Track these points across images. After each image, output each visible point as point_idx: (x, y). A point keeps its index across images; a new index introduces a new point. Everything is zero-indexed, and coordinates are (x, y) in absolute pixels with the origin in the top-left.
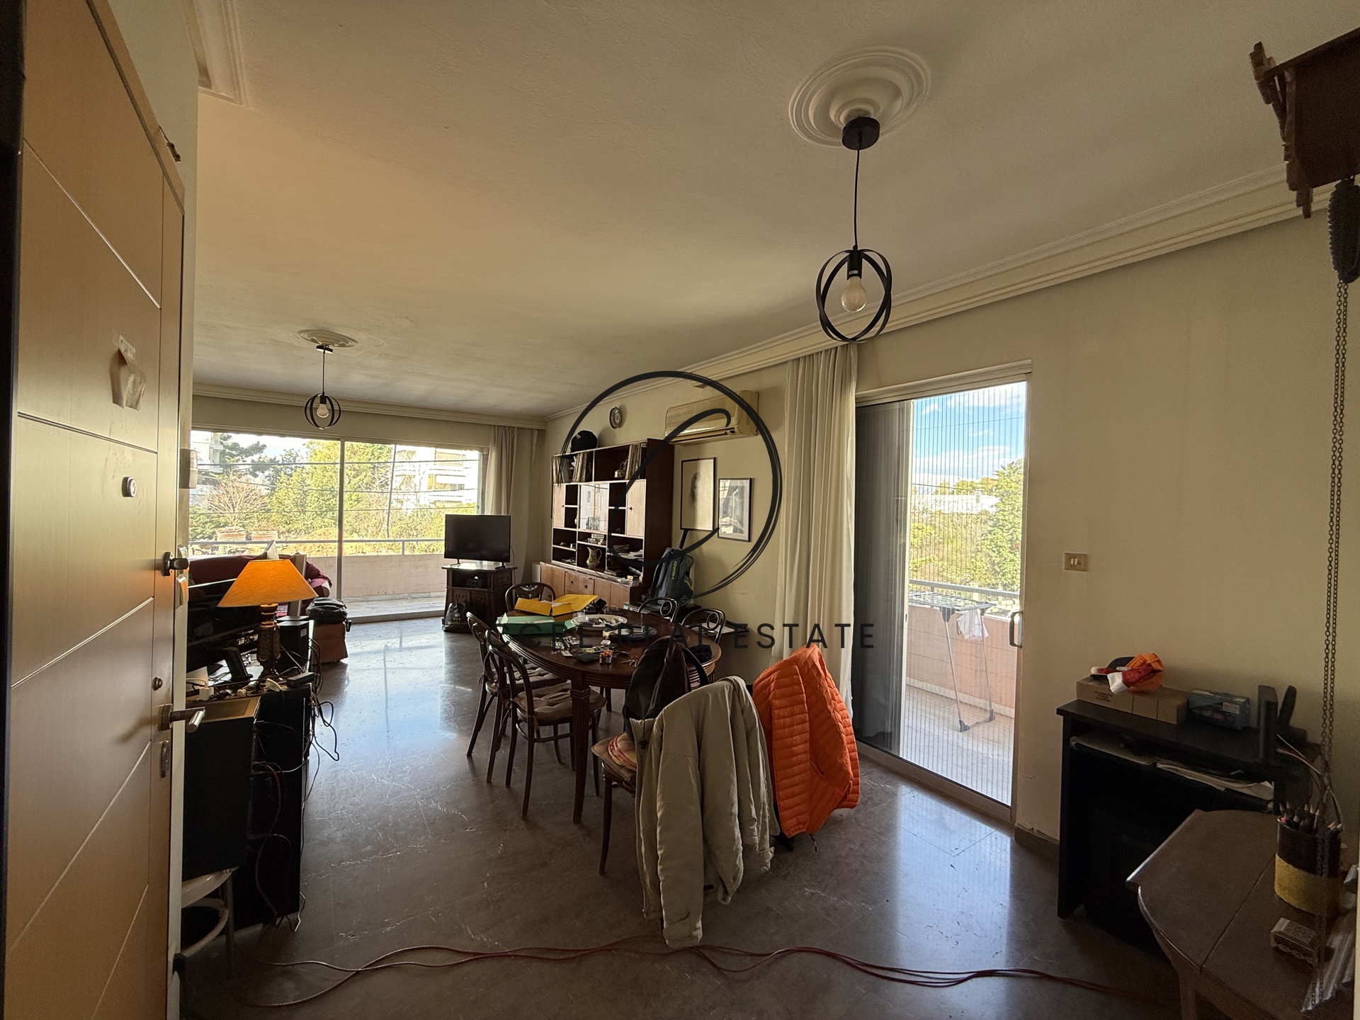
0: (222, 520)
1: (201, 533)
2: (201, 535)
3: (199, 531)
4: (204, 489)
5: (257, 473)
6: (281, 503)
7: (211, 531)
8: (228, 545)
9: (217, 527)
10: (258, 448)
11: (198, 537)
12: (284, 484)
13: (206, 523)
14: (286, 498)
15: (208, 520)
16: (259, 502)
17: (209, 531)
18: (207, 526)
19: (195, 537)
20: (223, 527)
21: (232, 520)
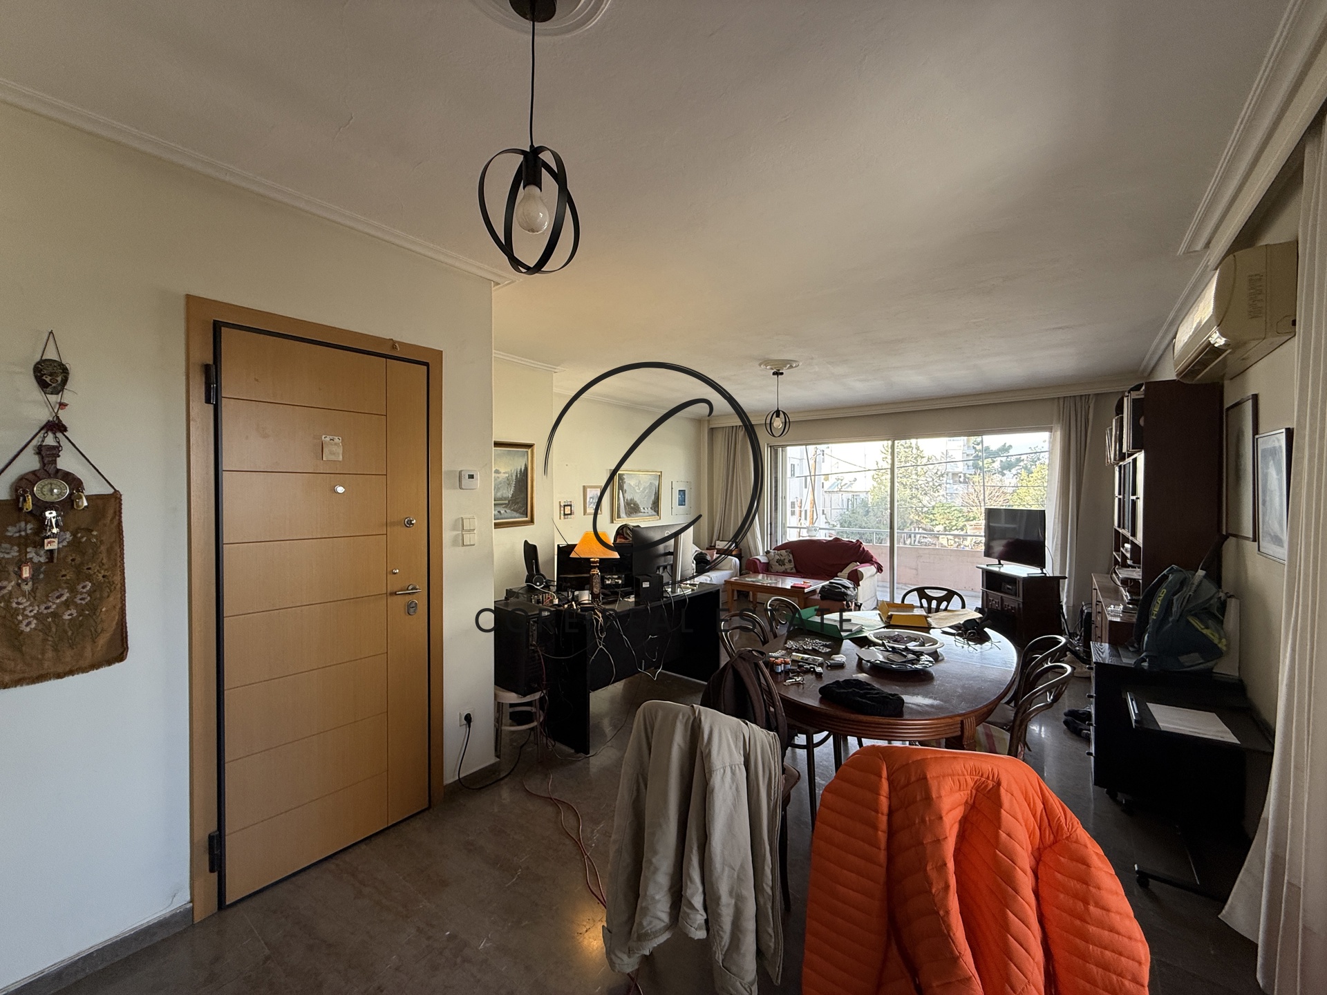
0: (971, 515)
1: (955, 525)
2: (955, 527)
3: (954, 524)
4: (959, 488)
5: (1005, 472)
6: (1021, 499)
7: (963, 524)
8: (974, 538)
9: (968, 520)
10: (1005, 449)
11: (953, 529)
12: (1024, 481)
13: (959, 517)
14: (1027, 494)
15: (961, 515)
16: (1001, 499)
17: (960, 524)
18: (960, 519)
19: (951, 529)
20: (972, 520)
21: (979, 515)
